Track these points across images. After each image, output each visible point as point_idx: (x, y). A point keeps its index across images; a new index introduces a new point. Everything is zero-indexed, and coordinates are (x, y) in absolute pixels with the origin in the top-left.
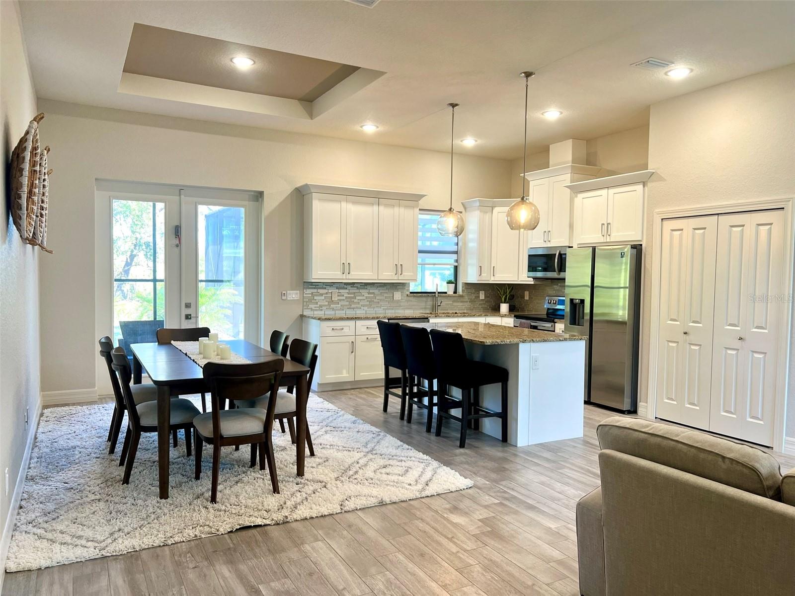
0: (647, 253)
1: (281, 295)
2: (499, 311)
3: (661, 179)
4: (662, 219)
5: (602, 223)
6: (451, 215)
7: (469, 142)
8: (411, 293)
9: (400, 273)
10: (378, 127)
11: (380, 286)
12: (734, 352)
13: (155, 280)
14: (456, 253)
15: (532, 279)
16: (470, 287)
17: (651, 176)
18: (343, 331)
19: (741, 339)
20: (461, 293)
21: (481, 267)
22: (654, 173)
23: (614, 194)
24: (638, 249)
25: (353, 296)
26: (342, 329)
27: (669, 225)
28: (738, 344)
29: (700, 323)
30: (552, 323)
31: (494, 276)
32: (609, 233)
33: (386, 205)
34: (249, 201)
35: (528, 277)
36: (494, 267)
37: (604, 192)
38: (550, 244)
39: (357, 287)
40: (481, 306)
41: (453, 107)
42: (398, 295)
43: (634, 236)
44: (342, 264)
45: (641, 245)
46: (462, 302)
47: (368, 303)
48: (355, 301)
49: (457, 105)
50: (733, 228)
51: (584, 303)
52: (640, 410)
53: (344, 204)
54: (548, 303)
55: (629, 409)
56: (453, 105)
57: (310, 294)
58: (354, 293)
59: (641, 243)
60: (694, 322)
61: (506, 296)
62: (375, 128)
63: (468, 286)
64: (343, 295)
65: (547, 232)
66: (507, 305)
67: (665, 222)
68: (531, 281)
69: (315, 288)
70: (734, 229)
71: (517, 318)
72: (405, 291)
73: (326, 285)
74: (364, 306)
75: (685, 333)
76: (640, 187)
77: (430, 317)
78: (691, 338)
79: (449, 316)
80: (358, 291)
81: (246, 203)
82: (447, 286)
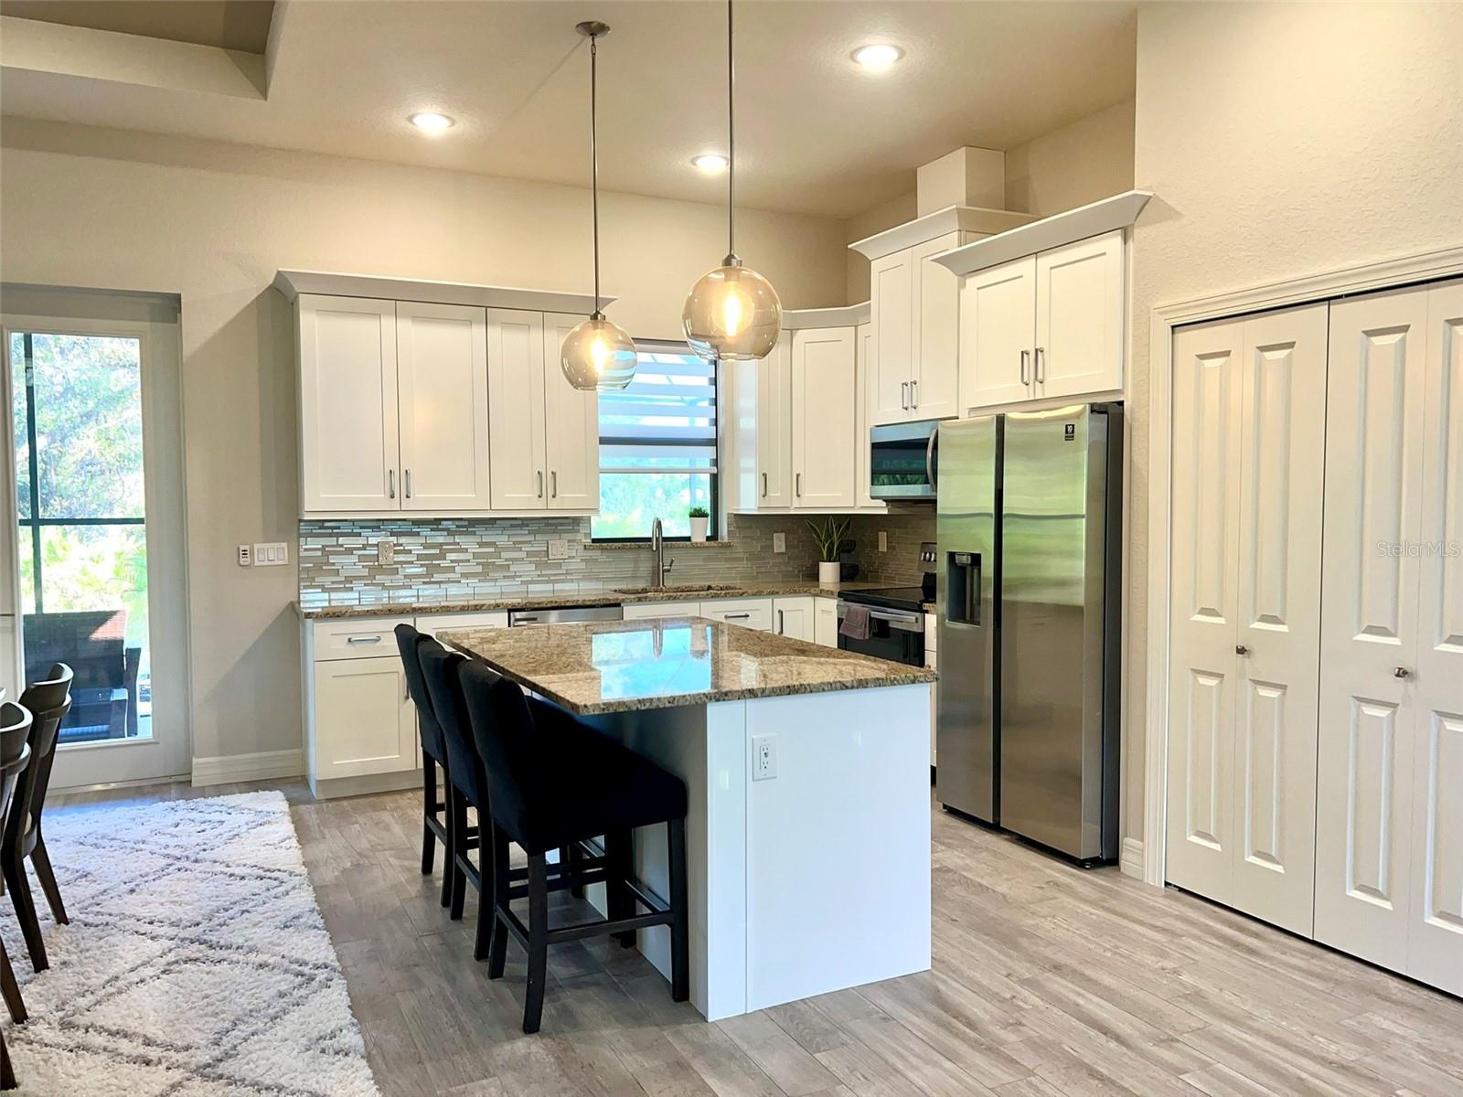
0: (1135, 425)
1: (236, 555)
2: (818, 580)
3: (1170, 214)
4: (1173, 327)
5: (1024, 350)
6: (598, 331)
7: (711, 164)
8: (594, 541)
9: (551, 493)
10: (453, 122)
11: (512, 526)
12: (1383, 713)
13: (35, 523)
14: (714, 442)
15: (884, 504)
16: (748, 525)
17: (1141, 210)
18: (378, 644)
19: (1402, 673)
20: (726, 541)
21: (765, 475)
22: (1150, 197)
23: (1051, 268)
24: (1111, 415)
25: (438, 551)
26: (378, 640)
27: (1193, 341)
28: (1395, 690)
29: (1283, 624)
30: (918, 614)
31: (798, 496)
32: (1040, 377)
33: (506, 325)
34: (152, 321)
35: (872, 498)
36: (798, 475)
37: (1026, 266)
38: (917, 413)
39: (448, 530)
40: (777, 569)
41: (593, 35)
42: (559, 547)
43: (1101, 378)
44: (387, 472)
45: (1121, 403)
46: (727, 560)
47: (479, 569)
48: (443, 563)
49: (602, 28)
50: (1373, 339)
51: (980, 564)
52: (1126, 858)
53: (388, 323)
54: (924, 559)
55: (1097, 854)
56: (593, 30)
57: (318, 549)
58: (441, 544)
59: (1121, 399)
60: (1264, 619)
61: (832, 544)
62: (446, 123)
63: (743, 520)
64: (410, 552)
65: (909, 385)
66: (837, 565)
67: (1182, 336)
68: (881, 509)
69: (330, 535)
70: (1377, 340)
71: (845, 600)
72: (579, 537)
73: (361, 528)
74: (464, 575)
75: (1241, 651)
76: (1113, 243)
77: (623, 600)
78: (1258, 665)
79: (675, 598)
80: (450, 539)
81: (146, 325)
82: (691, 521)
